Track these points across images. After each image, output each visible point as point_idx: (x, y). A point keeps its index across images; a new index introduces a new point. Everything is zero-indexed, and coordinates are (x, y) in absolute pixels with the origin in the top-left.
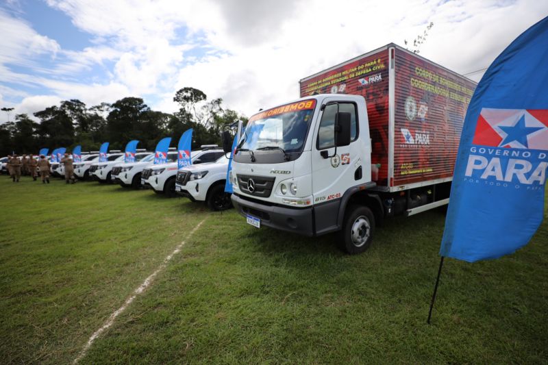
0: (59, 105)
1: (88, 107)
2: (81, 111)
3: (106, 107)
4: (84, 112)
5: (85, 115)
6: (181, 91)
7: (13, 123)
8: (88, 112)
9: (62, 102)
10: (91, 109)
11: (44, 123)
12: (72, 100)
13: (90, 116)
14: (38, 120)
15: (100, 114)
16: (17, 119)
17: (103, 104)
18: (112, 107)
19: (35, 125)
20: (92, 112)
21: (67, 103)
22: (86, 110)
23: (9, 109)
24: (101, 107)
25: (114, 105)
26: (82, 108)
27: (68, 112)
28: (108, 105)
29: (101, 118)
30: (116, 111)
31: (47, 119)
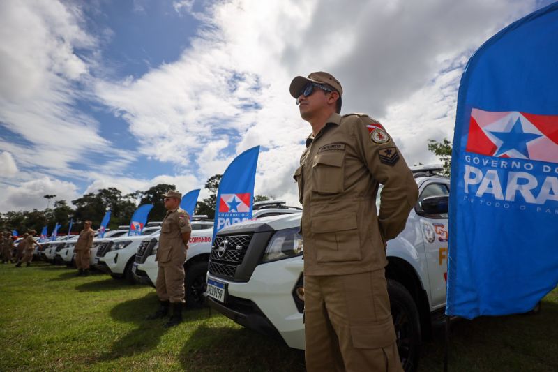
0: (97, 193)
1: (122, 195)
2: (116, 198)
3: (140, 194)
4: (118, 200)
5: (120, 201)
6: (213, 178)
7: (51, 210)
8: (122, 199)
9: (100, 190)
10: (126, 197)
11: (80, 209)
12: (110, 189)
13: (124, 202)
14: (74, 208)
15: (132, 200)
16: (56, 205)
17: (138, 192)
18: (145, 194)
19: (72, 212)
20: (126, 200)
21: (104, 191)
22: (121, 197)
23: (52, 196)
24: (136, 194)
25: (148, 192)
26: (117, 195)
27: (104, 200)
28: (142, 193)
29: (133, 205)
30: (149, 197)
31: (83, 206)
